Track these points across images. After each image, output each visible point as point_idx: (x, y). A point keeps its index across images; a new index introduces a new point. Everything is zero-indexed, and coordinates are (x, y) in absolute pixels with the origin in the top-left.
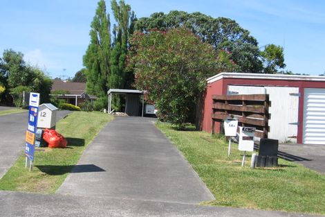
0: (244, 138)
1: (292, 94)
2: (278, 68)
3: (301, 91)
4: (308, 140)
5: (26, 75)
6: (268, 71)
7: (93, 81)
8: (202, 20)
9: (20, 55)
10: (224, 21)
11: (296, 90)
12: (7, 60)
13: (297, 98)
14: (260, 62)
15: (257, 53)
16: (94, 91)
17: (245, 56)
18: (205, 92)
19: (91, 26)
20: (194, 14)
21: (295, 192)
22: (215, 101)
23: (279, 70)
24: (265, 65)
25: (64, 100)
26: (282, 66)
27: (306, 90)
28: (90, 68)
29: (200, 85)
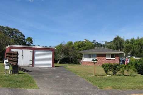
0: (6, 65)
1: (31, 52)
2: (31, 44)
3: (33, 51)
4: (35, 65)
6: (28, 45)
8: (8, 29)
10: (15, 29)
11: (32, 51)
13: (32, 53)
14: (26, 42)
15: (24, 39)
17: (21, 40)
18: (5, 51)
21: (18, 82)
22: (7, 54)
23: (31, 45)
24: (27, 43)
26: (32, 43)
27: (35, 50)
29: (4, 49)
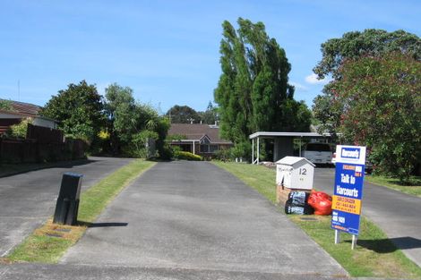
5: (138, 116)
7: (229, 121)
9: (129, 91)
12: (112, 97)
16: (231, 135)
19: (221, 52)
20: (397, 32)
25: (178, 147)
28: (225, 105)
